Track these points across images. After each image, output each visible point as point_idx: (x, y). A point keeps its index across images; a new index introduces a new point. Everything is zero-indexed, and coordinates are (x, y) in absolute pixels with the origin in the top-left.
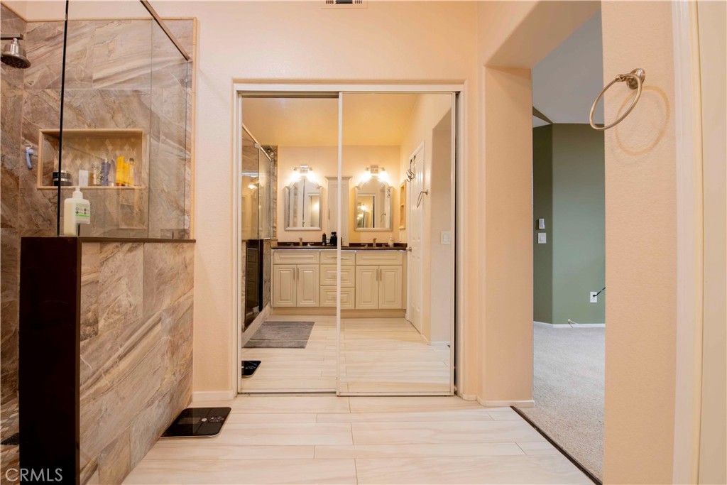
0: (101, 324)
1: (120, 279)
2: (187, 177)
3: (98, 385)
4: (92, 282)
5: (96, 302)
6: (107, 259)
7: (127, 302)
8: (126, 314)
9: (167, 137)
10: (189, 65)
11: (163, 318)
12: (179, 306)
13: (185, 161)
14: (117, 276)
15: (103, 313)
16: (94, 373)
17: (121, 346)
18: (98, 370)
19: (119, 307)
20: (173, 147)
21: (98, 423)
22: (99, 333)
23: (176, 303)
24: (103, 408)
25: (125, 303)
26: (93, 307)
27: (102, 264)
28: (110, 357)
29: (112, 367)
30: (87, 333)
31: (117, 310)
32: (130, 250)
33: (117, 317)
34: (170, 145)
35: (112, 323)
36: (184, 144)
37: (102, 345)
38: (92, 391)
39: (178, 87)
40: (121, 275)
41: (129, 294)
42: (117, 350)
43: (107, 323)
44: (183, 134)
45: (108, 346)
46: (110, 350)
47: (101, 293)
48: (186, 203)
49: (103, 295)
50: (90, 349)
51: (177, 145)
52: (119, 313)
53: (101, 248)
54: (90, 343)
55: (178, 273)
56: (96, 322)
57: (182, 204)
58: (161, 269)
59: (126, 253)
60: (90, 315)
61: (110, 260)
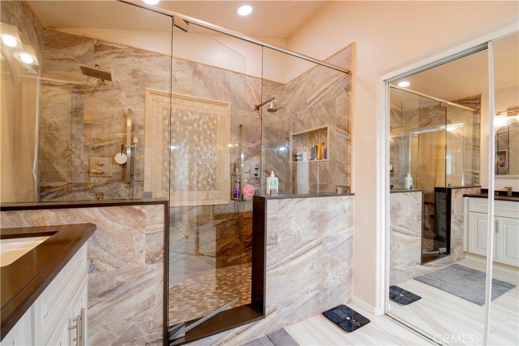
0: (279, 239)
1: (291, 217)
2: (349, 151)
3: (277, 269)
4: (274, 218)
5: (276, 228)
6: (283, 207)
7: (295, 230)
8: (295, 236)
9: (338, 128)
10: (350, 76)
11: (323, 242)
12: (338, 236)
13: (349, 141)
14: (289, 216)
15: (281, 234)
16: (275, 263)
17: (292, 253)
18: (277, 262)
19: (290, 232)
20: (341, 133)
21: (277, 288)
22: (278, 244)
23: (336, 234)
24: (280, 282)
25: (294, 230)
26: (274, 231)
27: (280, 209)
28: (285, 257)
29: (286, 262)
30: (271, 242)
31: (289, 234)
32: (298, 202)
33: (289, 237)
34: (340, 132)
35: (286, 240)
36: (347, 129)
37: (280, 250)
38: (274, 271)
39: (345, 93)
40: (291, 215)
41: (297, 226)
42: (289, 254)
43: (283, 239)
44: (346, 124)
45: (284, 251)
46: (284, 253)
47: (279, 224)
48: (349, 168)
49: (280, 225)
50: (273, 251)
51: (344, 131)
52: (290, 235)
53: (279, 202)
54: (273, 248)
55: (337, 215)
56: (276, 238)
57: (346, 169)
58: (322, 213)
59: (295, 204)
60: (273, 234)
61: (285, 207)
